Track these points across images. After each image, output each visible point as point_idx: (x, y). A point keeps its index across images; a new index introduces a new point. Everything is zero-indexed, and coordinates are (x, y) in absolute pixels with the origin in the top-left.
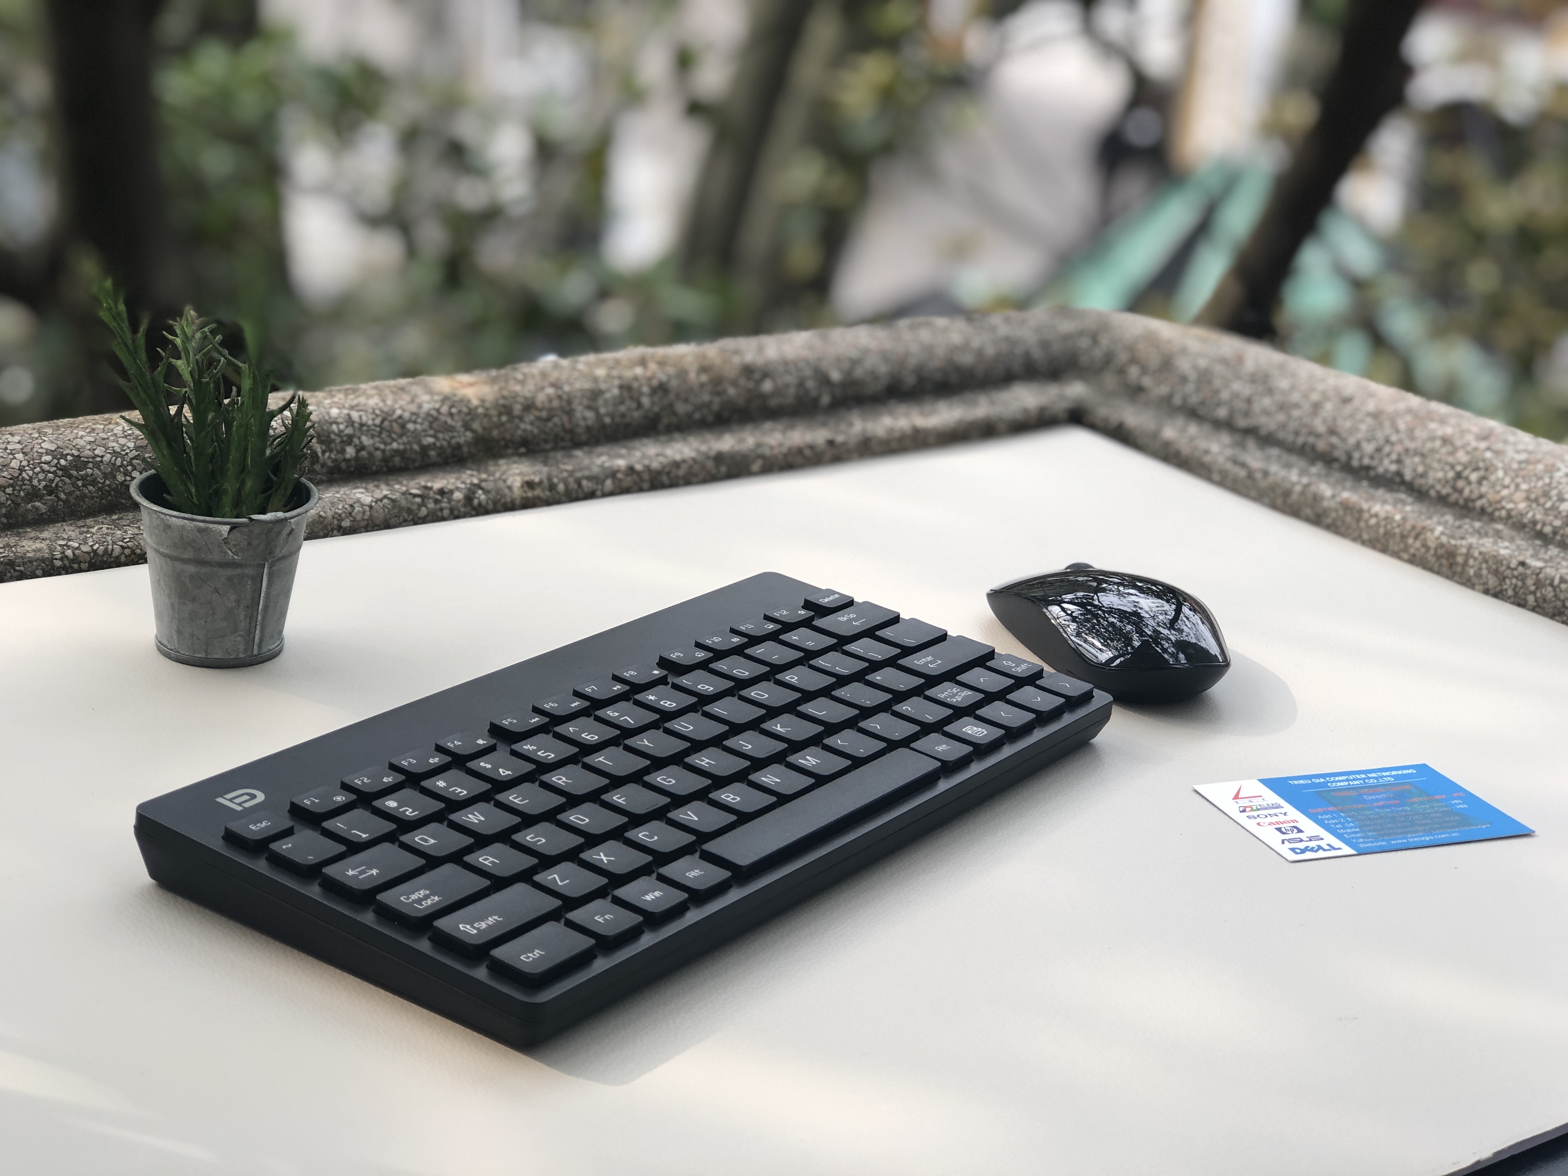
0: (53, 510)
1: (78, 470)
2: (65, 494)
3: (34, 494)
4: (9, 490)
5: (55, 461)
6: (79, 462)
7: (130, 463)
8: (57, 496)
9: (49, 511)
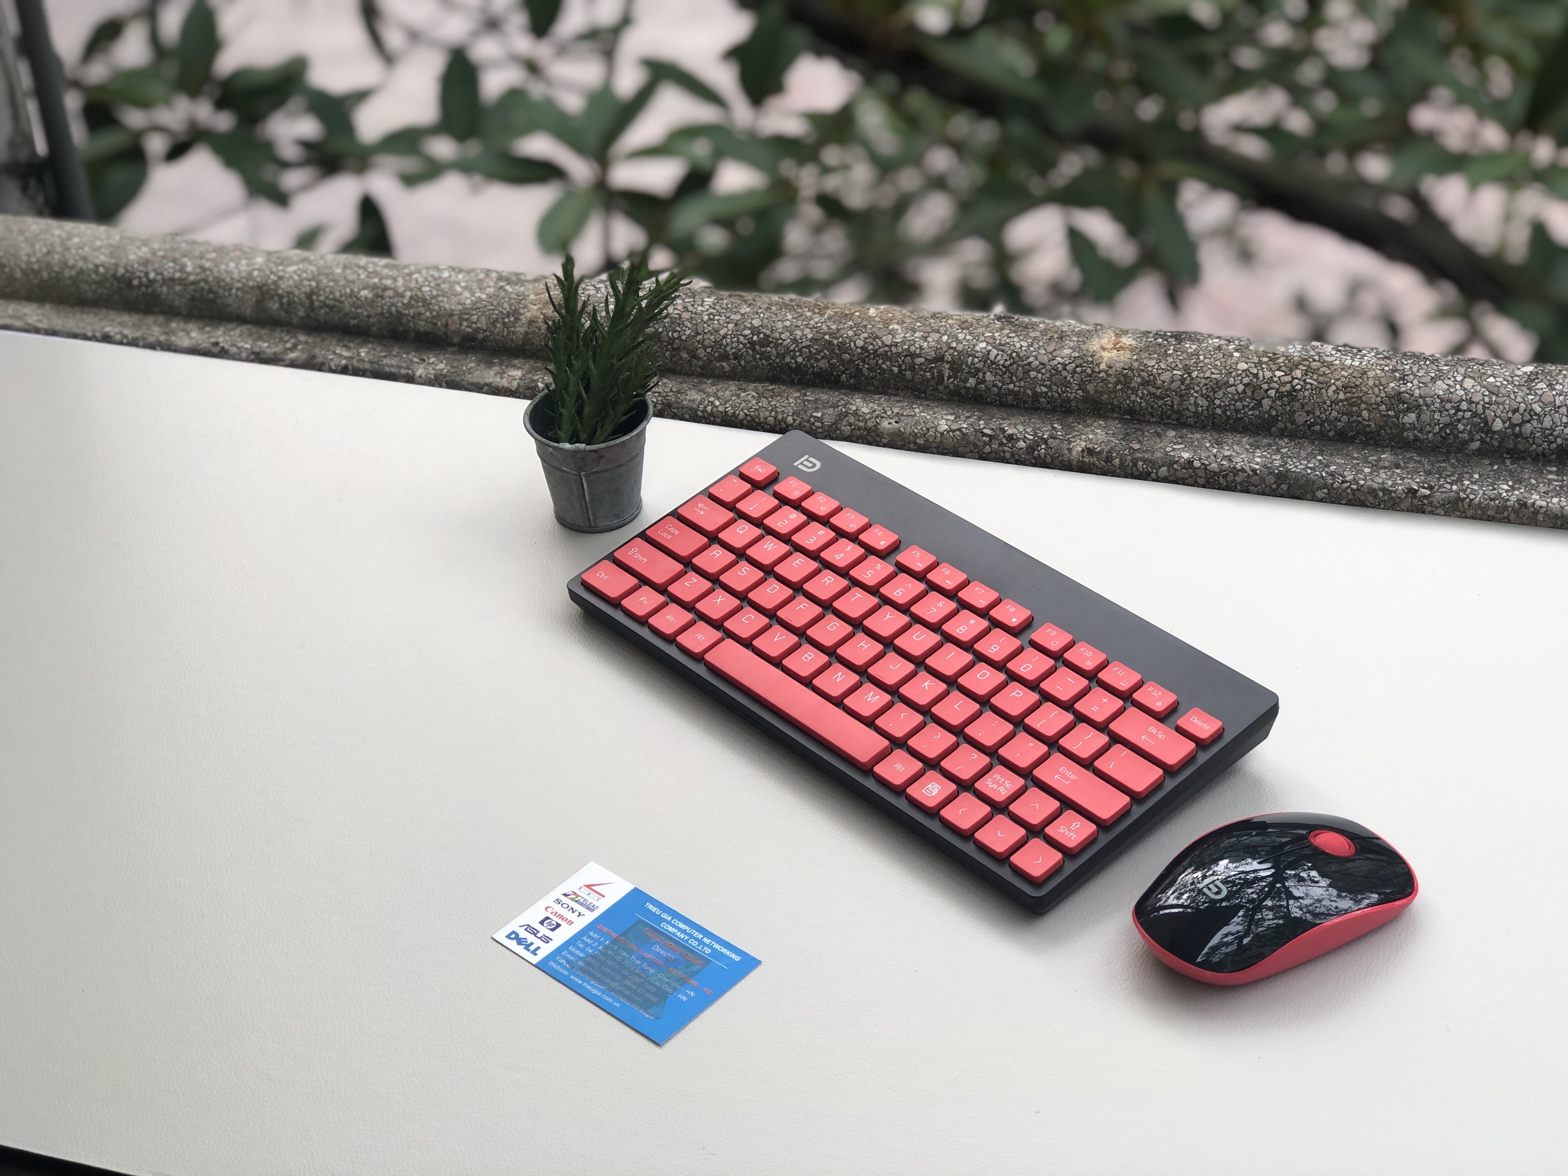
0: (733, 370)
1: (762, 346)
2: (745, 361)
3: (725, 357)
4: (709, 350)
5: (751, 336)
6: (766, 341)
7: (800, 351)
8: (739, 362)
9: (730, 371)
